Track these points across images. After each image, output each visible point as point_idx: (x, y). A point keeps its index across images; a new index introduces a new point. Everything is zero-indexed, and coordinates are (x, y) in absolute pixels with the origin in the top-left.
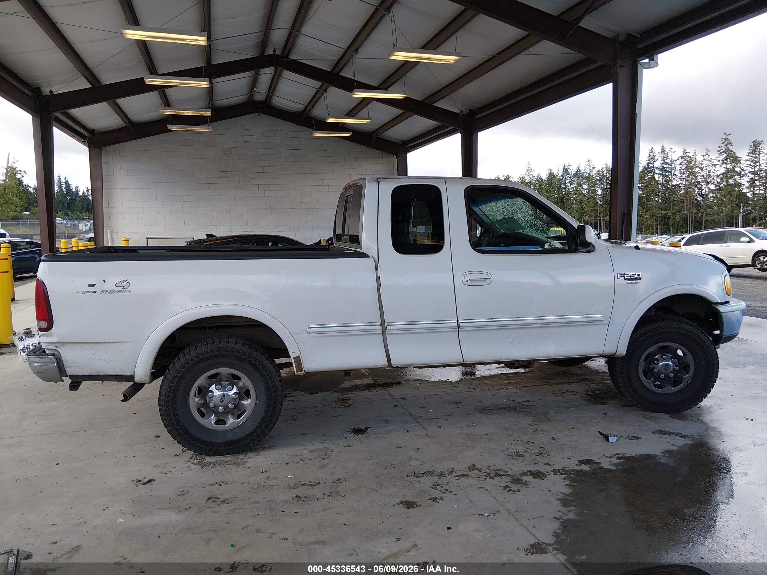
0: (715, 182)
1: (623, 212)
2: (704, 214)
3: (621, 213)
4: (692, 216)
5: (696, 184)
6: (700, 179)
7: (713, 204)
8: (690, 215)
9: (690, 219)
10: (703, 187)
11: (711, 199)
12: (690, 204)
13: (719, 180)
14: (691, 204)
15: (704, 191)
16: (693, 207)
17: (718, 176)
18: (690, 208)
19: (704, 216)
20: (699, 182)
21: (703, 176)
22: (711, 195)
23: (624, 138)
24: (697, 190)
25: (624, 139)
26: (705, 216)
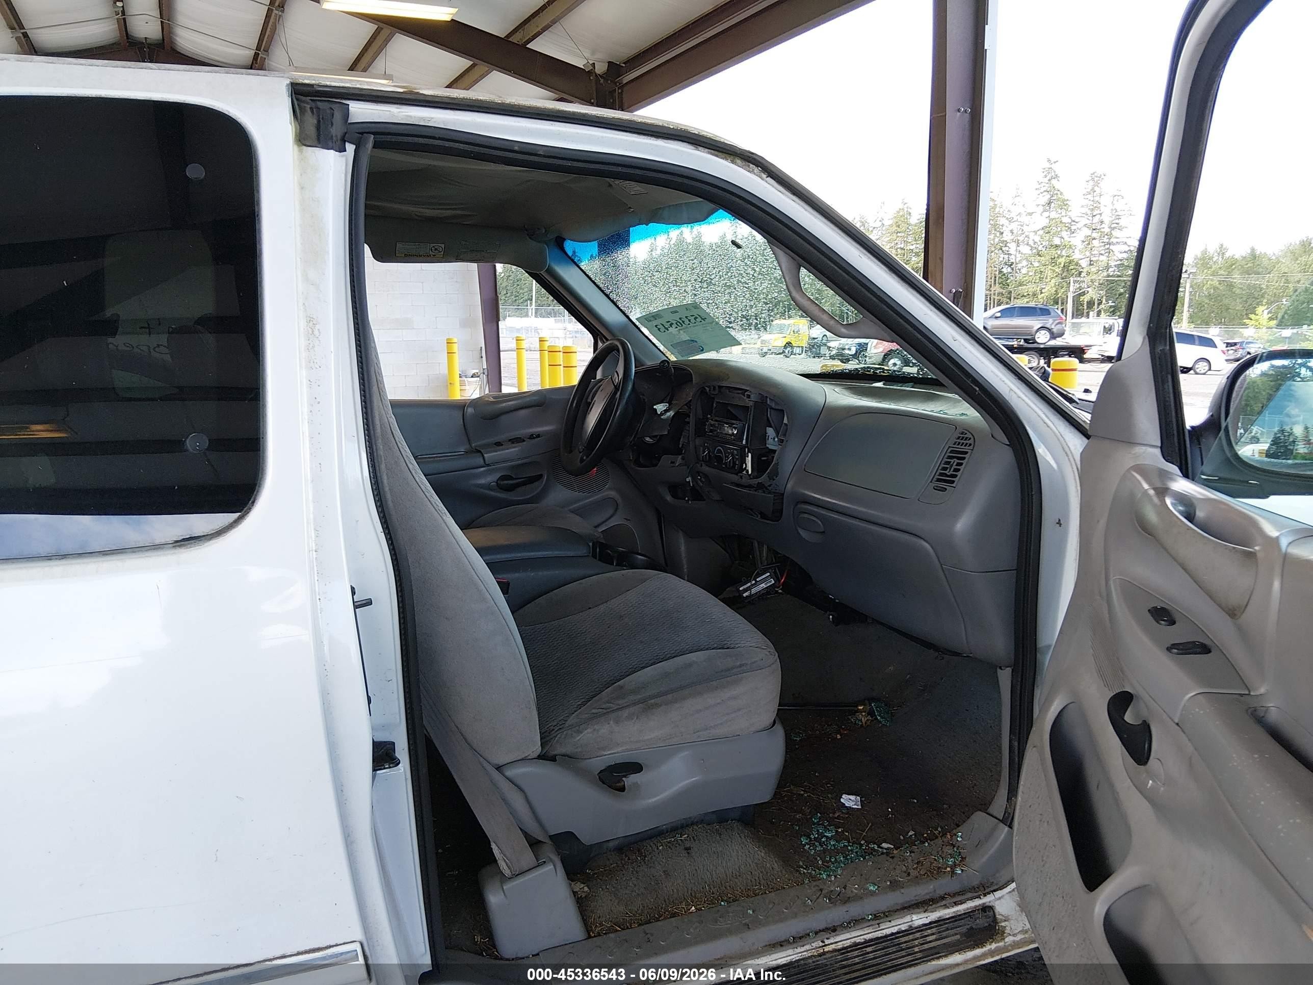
0: (1031, 243)
1: (954, 291)
2: (1013, 295)
3: (950, 292)
4: (994, 299)
5: (1000, 244)
6: (1007, 237)
7: (1026, 278)
8: (990, 298)
9: (990, 303)
10: (1012, 251)
11: (1024, 271)
12: (991, 278)
13: (1037, 239)
14: (993, 278)
15: (1013, 257)
16: (995, 283)
17: (1035, 232)
18: (991, 286)
19: (1012, 299)
20: (1006, 243)
21: (1012, 231)
22: (1024, 263)
23: (959, 110)
24: (1002, 256)
25: (958, 114)
26: (1015, 298)
